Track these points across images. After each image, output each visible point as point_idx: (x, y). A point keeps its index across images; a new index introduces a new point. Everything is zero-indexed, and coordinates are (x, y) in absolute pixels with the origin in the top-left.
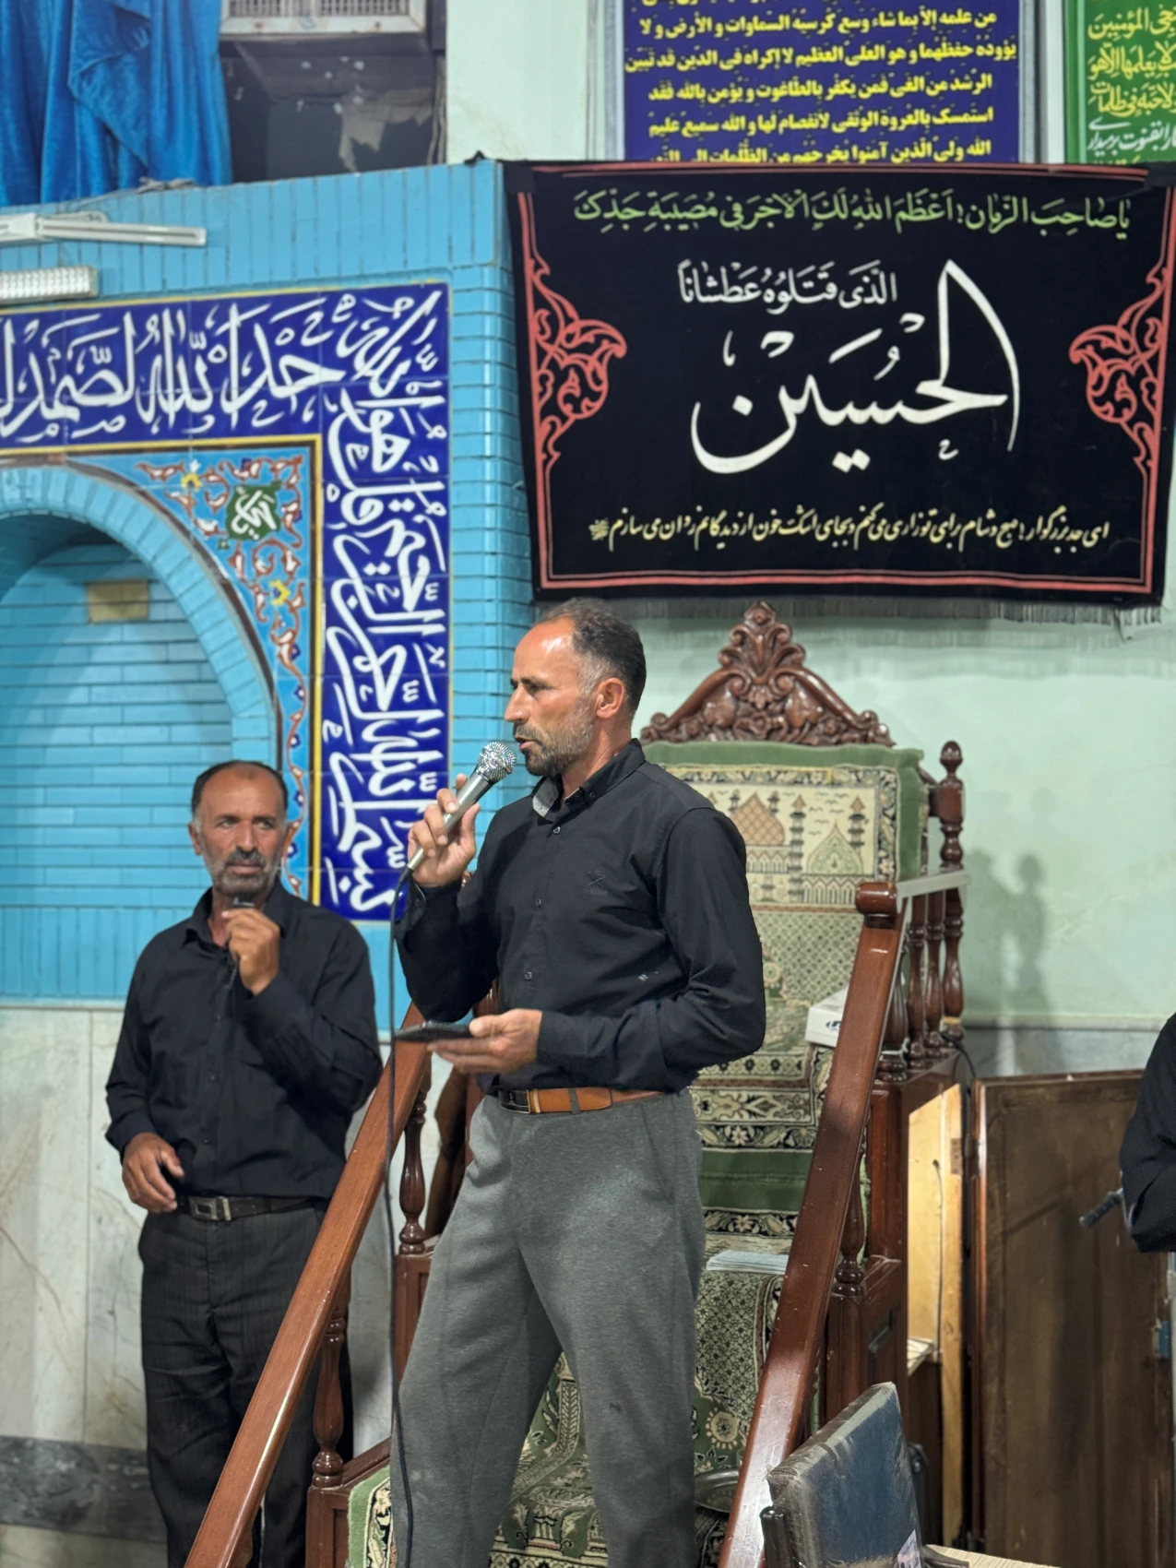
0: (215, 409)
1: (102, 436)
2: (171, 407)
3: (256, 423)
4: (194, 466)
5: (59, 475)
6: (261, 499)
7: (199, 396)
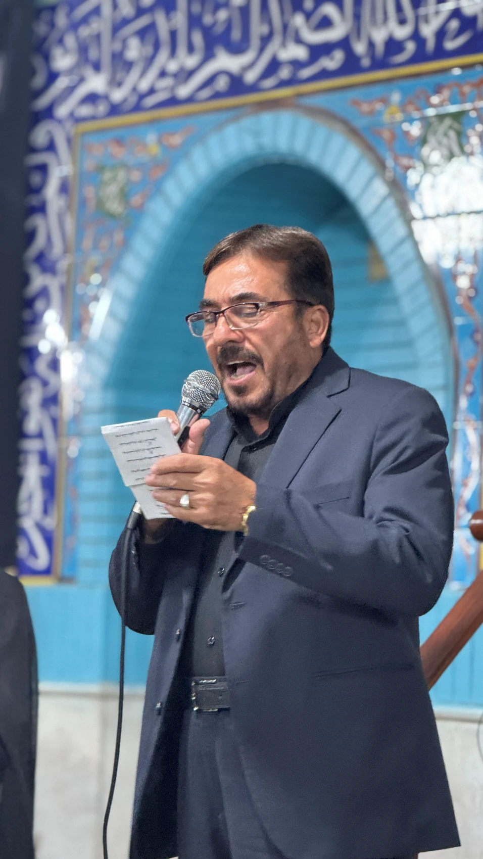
0: (416, 36)
1: (324, 74)
2: (379, 36)
3: (450, 45)
4: (396, 97)
5: (286, 117)
6: (451, 127)
7: (402, 22)
